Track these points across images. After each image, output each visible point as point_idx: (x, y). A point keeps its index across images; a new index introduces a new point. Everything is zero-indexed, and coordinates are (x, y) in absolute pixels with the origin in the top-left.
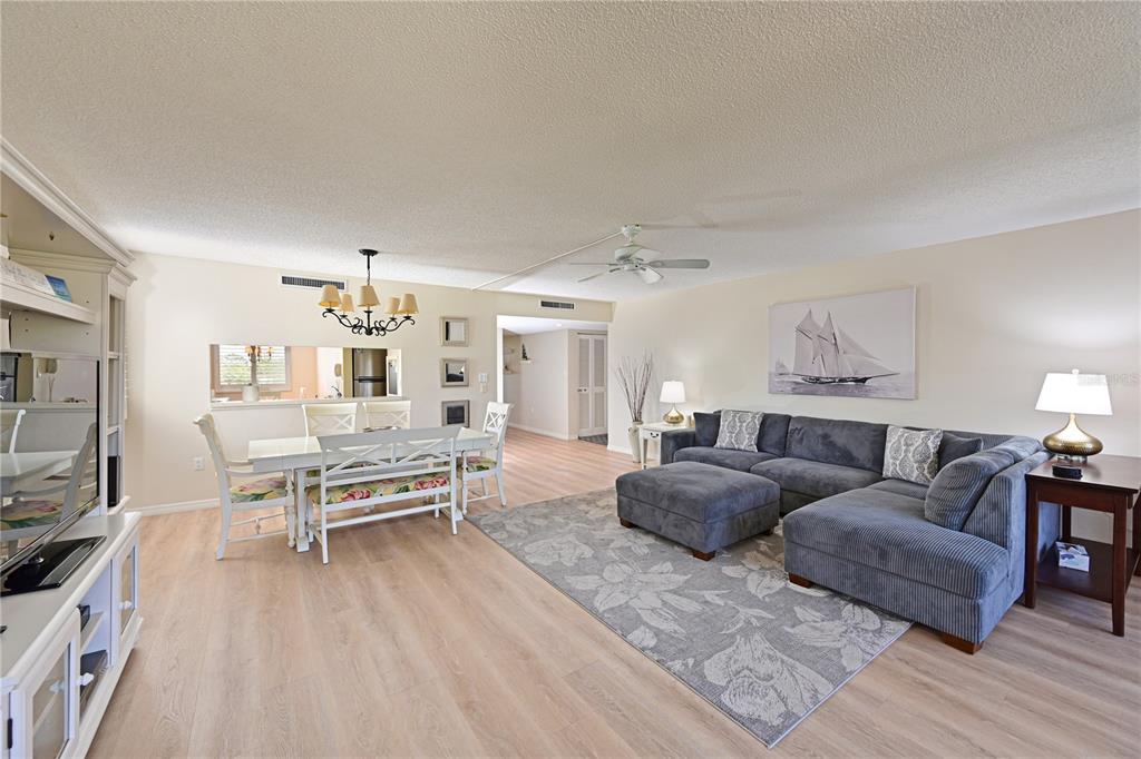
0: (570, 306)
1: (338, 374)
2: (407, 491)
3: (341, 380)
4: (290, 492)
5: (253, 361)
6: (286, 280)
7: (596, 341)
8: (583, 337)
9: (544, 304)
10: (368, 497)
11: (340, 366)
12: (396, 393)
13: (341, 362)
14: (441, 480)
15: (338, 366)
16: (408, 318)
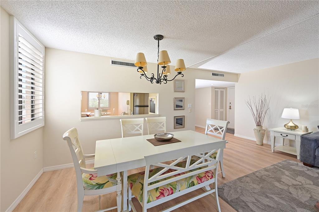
0: (222, 75)
1: (128, 104)
2: (194, 185)
3: (129, 106)
4: (119, 181)
5: (99, 100)
6: (113, 62)
7: (221, 91)
8: (217, 90)
9: (213, 74)
10: (172, 193)
11: (129, 101)
12: (154, 112)
13: (129, 99)
14: (210, 175)
15: (128, 101)
16: (180, 73)
